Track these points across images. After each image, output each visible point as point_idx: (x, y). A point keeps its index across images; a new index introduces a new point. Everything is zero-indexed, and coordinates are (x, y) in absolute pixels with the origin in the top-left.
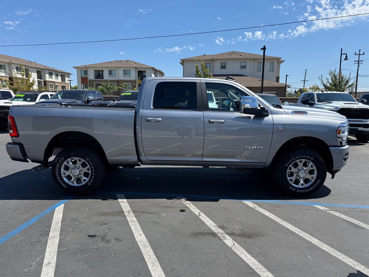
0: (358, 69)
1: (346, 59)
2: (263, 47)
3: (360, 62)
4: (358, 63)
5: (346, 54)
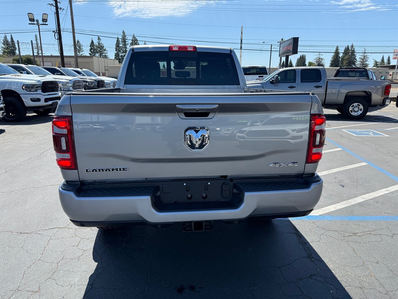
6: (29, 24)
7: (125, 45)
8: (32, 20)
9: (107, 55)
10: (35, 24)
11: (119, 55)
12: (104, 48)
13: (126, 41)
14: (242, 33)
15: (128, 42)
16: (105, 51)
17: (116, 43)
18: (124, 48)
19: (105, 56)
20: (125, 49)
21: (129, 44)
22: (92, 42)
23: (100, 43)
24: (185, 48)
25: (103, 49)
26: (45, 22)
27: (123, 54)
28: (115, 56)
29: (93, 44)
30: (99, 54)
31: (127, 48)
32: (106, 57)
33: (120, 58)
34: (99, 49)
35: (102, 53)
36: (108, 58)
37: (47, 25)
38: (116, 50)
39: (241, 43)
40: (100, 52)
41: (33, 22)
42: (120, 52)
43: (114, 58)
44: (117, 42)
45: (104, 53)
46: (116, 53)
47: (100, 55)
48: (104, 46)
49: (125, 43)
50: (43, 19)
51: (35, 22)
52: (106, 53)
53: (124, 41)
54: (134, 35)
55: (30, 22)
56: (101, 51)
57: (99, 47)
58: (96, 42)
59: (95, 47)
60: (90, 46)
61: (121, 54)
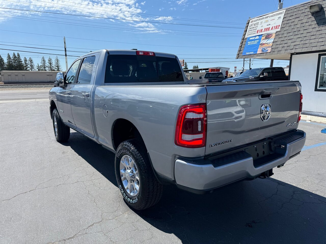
14: (65, 43)
24: (148, 53)
39: (66, 51)
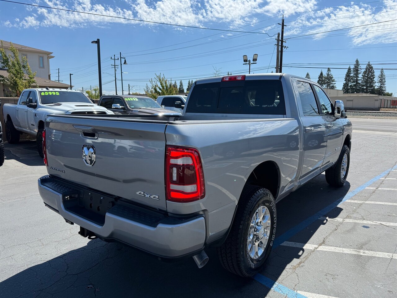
0: (115, 73)
1: (125, 63)
2: (96, 40)
3: (116, 67)
4: (115, 68)
5: (125, 58)
6: (243, 64)
7: (357, 74)
8: (245, 61)
9: (335, 85)
10: (247, 64)
11: (348, 85)
12: (333, 79)
13: (358, 70)
15: (361, 71)
16: (333, 82)
17: (347, 73)
18: (355, 77)
19: (333, 86)
20: (356, 79)
21: (362, 73)
22: (322, 74)
23: (329, 74)
25: (331, 80)
26: (255, 61)
27: (353, 84)
28: (343, 86)
29: (322, 76)
30: (326, 85)
31: (358, 77)
32: (333, 88)
33: (349, 88)
34: (327, 80)
35: (330, 84)
36: (335, 89)
37: (256, 63)
38: (345, 81)
40: (328, 83)
41: (246, 63)
42: (350, 82)
43: (342, 88)
44: (348, 71)
45: (332, 84)
46: (345, 83)
47: (328, 86)
48: (333, 76)
49: (357, 72)
50: (253, 59)
51: (248, 62)
52: (334, 84)
53: (356, 70)
54: (369, 62)
55: (244, 63)
56: (329, 81)
57: (327, 78)
58: (325, 74)
59: (323, 78)
60: (319, 78)
61: (350, 84)
